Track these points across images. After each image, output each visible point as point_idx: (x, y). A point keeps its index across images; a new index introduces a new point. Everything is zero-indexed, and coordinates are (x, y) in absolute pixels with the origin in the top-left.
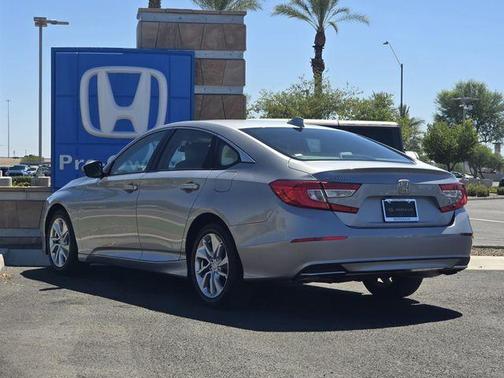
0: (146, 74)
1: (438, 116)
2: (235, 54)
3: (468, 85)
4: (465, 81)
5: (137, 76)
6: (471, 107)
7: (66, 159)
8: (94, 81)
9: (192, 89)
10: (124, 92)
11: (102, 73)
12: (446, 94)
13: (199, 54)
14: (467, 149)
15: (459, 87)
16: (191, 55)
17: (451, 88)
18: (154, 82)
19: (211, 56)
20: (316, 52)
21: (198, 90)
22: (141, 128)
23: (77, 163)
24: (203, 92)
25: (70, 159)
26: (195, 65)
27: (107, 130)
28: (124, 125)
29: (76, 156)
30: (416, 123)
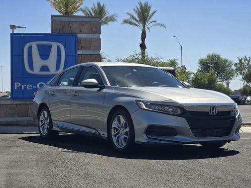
0: (55, 45)
1: (199, 70)
2: (96, 36)
3: (212, 56)
4: (211, 53)
5: (51, 46)
6: (213, 65)
7: (17, 85)
8: (30, 48)
9: (76, 52)
10: (45, 53)
11: (34, 45)
12: (202, 60)
13: (79, 36)
14: (212, 84)
15: (208, 56)
16: (76, 36)
17: (204, 57)
18: (59, 49)
19: (85, 37)
20: (142, 41)
21: (79, 52)
22: (53, 70)
23: (23, 86)
24: (82, 53)
25: (20, 84)
26: (77, 41)
27: (37, 71)
28: (45, 68)
29: (22, 83)
30: (190, 74)
